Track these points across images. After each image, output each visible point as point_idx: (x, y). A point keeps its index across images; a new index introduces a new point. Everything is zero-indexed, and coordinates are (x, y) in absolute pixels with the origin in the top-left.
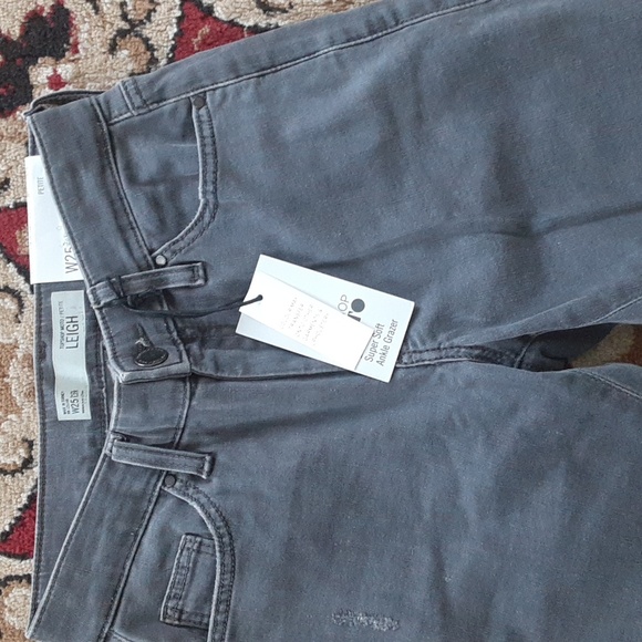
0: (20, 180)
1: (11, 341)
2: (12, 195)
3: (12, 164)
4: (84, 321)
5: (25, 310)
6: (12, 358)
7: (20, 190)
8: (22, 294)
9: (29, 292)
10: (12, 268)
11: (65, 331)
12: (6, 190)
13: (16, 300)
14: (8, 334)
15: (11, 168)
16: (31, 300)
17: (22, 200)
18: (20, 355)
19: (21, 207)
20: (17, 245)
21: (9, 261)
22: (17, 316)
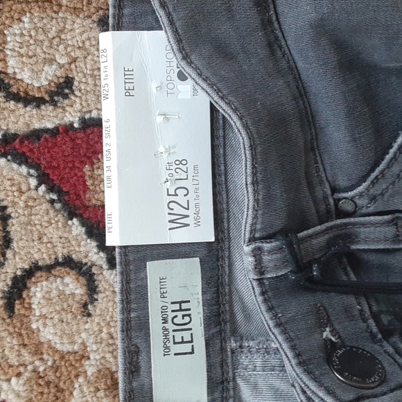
0: (90, 81)
1: (76, 348)
2: (78, 106)
3: (78, 53)
4: (201, 309)
5: (100, 296)
6: (77, 376)
7: (91, 98)
8: (94, 270)
9: (105, 266)
10: (76, 227)
11: (170, 326)
12: (66, 97)
13: (83, 280)
14: (70, 336)
15: (74, 60)
16: (110, 280)
17: (94, 114)
18: (91, 371)
19: (93, 126)
20: (86, 188)
21: (71, 216)
22: (85, 306)
